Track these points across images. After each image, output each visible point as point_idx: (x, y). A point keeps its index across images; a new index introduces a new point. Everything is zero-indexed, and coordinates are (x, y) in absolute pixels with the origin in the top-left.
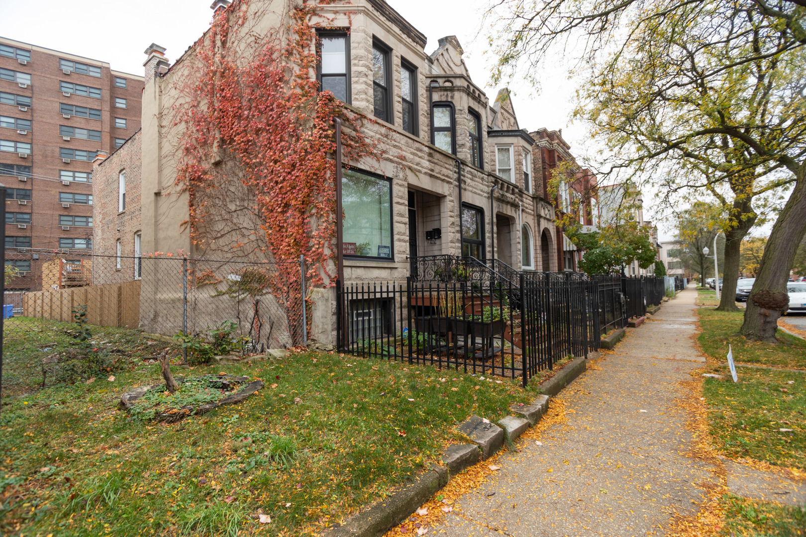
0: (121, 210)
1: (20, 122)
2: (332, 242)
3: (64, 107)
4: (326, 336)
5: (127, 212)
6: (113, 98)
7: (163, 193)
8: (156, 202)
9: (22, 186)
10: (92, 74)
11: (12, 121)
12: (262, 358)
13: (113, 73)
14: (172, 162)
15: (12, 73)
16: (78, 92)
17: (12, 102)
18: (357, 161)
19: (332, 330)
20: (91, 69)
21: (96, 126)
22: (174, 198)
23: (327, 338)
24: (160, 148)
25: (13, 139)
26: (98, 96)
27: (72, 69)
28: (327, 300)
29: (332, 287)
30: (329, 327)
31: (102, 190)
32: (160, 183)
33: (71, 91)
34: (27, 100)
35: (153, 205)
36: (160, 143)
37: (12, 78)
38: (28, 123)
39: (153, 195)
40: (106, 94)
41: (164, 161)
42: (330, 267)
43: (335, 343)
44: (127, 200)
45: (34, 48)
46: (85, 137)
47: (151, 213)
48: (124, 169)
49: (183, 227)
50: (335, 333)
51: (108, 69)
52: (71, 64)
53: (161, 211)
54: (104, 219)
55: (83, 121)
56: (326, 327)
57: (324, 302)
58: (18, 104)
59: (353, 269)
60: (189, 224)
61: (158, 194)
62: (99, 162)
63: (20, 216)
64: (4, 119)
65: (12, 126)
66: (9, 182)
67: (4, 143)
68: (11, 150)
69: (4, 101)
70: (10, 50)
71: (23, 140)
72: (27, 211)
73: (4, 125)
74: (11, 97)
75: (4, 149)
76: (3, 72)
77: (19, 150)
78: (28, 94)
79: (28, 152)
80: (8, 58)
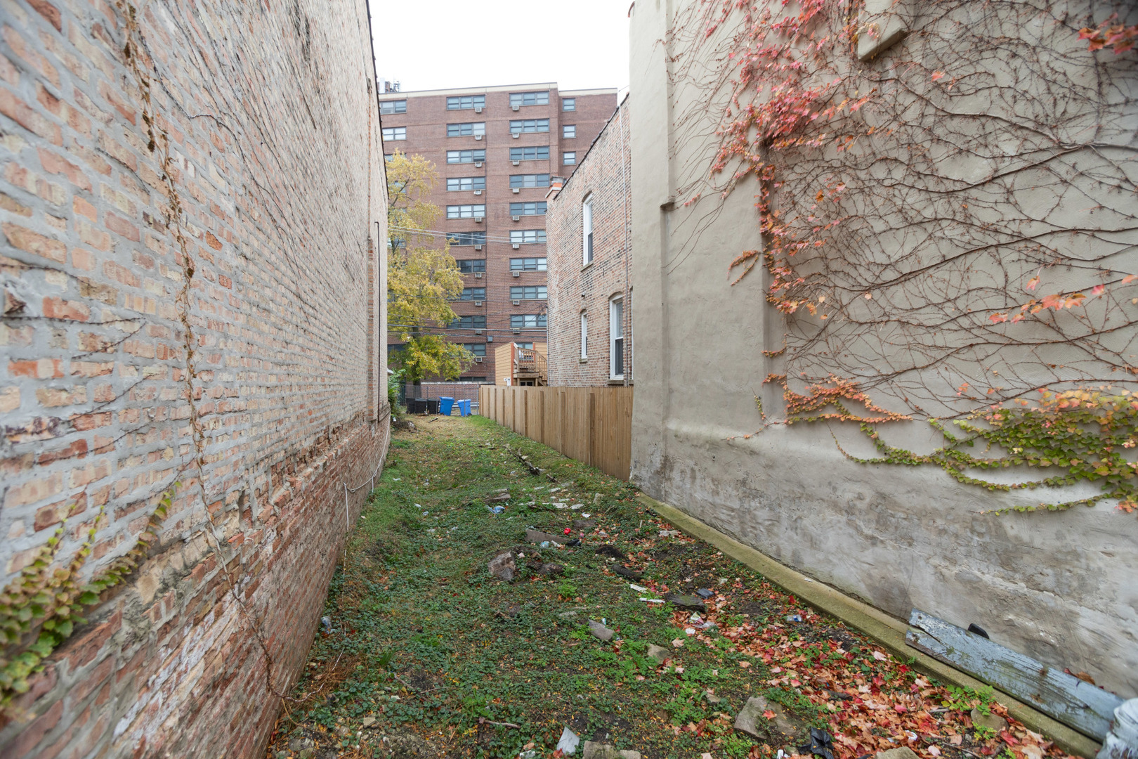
0: (586, 262)
1: (477, 181)
3: (514, 151)
5: (597, 264)
6: (561, 126)
7: (680, 201)
8: (664, 224)
9: (478, 256)
10: (540, 102)
11: (469, 181)
13: (561, 94)
14: (705, 123)
15: (468, 126)
16: (527, 130)
17: (470, 160)
20: (539, 96)
21: (543, 168)
22: (710, 204)
24: (672, 107)
25: (471, 202)
26: (546, 129)
27: (520, 103)
31: (559, 236)
32: (672, 181)
33: (519, 130)
34: (481, 154)
35: (658, 231)
36: (671, 97)
37: (469, 132)
38: (482, 180)
39: (658, 210)
40: (554, 123)
41: (680, 132)
44: (595, 242)
45: (489, 90)
46: (533, 185)
47: (655, 250)
48: (590, 192)
49: (741, 270)
51: (556, 90)
52: (519, 97)
53: (675, 242)
54: (562, 280)
55: (531, 165)
58: (475, 160)
60: (761, 258)
61: (667, 208)
62: (554, 194)
63: (477, 291)
64: (463, 181)
65: (470, 188)
66: (467, 253)
67: (463, 209)
68: (469, 215)
69: (463, 160)
70: (469, 100)
71: (478, 201)
72: (483, 285)
73: (463, 188)
74: (469, 154)
75: (463, 215)
76: (464, 127)
77: (476, 214)
78: (483, 146)
79: (482, 214)
80: (467, 110)
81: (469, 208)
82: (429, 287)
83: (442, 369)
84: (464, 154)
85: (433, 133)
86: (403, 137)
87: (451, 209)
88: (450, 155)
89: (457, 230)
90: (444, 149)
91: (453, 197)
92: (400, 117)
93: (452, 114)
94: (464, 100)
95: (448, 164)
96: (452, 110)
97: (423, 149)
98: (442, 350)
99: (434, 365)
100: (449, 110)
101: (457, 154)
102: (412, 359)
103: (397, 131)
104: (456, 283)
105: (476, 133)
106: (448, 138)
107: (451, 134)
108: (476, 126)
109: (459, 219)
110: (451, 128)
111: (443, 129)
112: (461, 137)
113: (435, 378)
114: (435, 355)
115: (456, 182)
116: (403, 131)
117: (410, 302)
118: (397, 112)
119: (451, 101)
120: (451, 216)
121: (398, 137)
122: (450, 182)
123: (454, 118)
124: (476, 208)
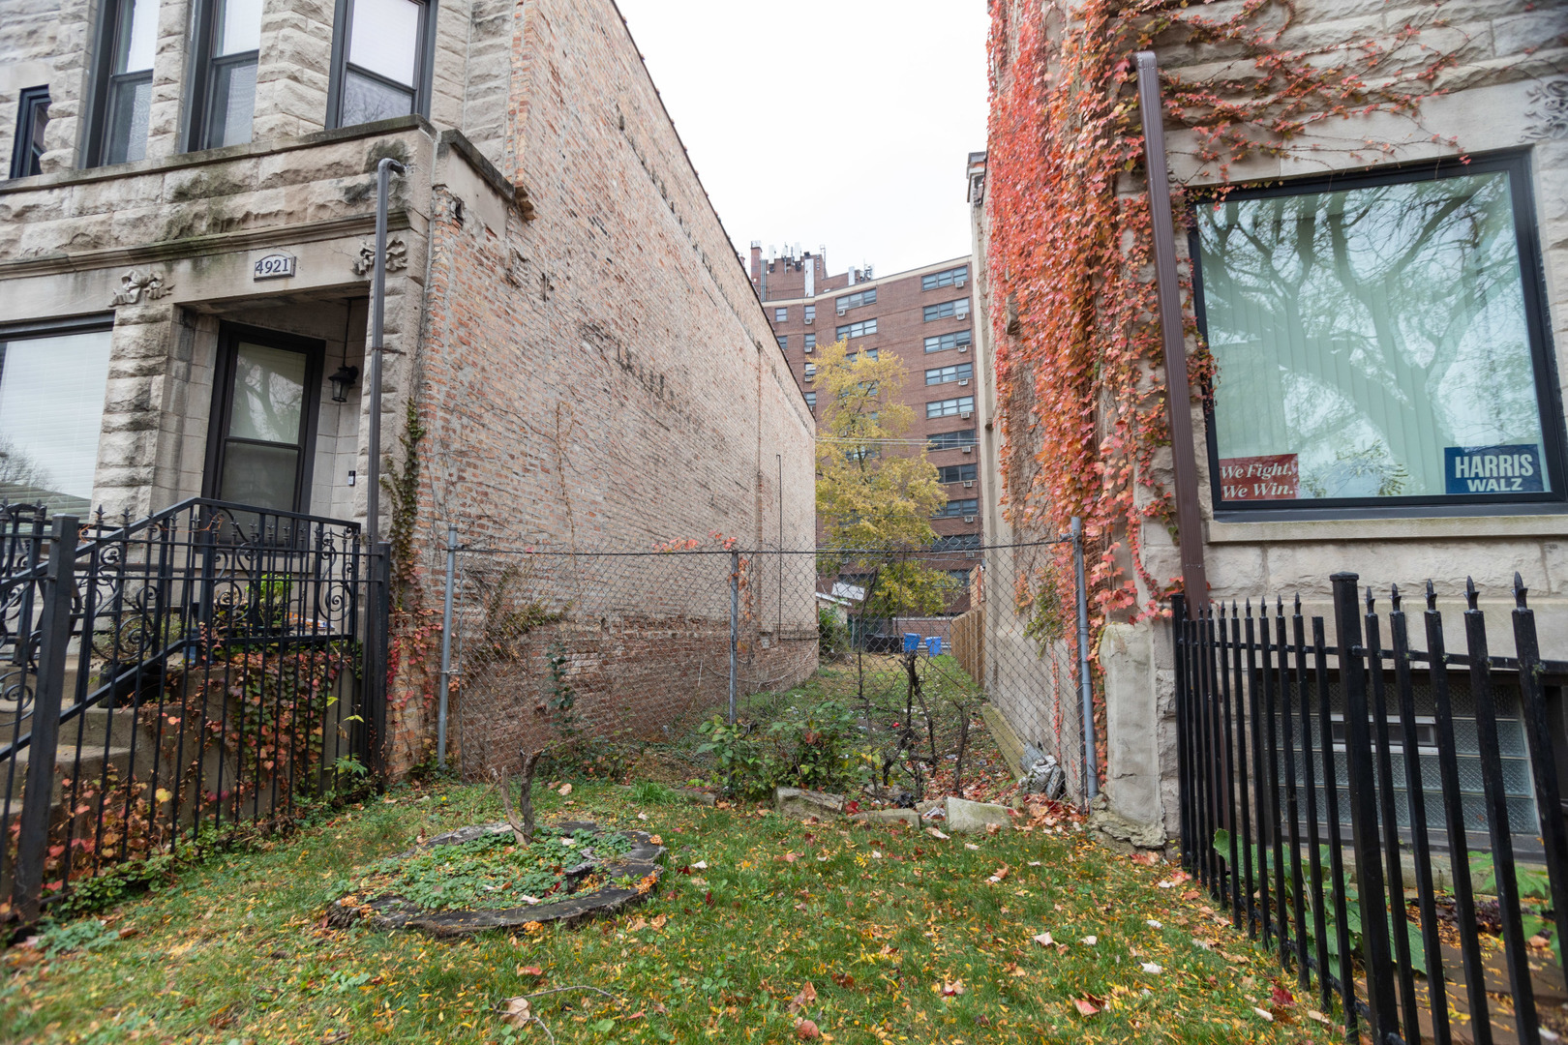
1: (961, 369)
2: (1155, 464)
4: (1139, 793)
7: (994, 422)
8: (989, 443)
9: (966, 461)
11: (952, 370)
12: (904, 821)
15: (949, 306)
17: (952, 345)
18: (1273, 154)
19: (1164, 776)
23: (1147, 800)
25: (956, 395)
28: (1142, 665)
29: (1156, 620)
30: (1155, 767)
34: (967, 335)
35: (985, 451)
37: (950, 312)
38: (968, 367)
39: (985, 431)
42: (1153, 550)
43: (1174, 825)
50: (1173, 786)
53: (995, 460)
56: (1139, 758)
57: (1131, 672)
58: (958, 345)
59: (1274, 553)
61: (990, 429)
63: (966, 505)
64: (945, 371)
65: (954, 377)
66: (952, 458)
67: (946, 404)
68: (954, 411)
69: (944, 346)
70: (948, 275)
71: (964, 394)
72: (975, 496)
73: (946, 379)
74: (951, 338)
75: (946, 412)
76: (943, 307)
77: (962, 409)
78: (967, 327)
79: (970, 408)
80: (946, 286)
81: (954, 403)
82: (900, 503)
83: (921, 601)
84: (944, 339)
85: (907, 320)
86: (874, 330)
87: (931, 407)
88: (929, 342)
89: (939, 431)
90: (920, 337)
91: (932, 391)
92: (871, 308)
93: (928, 295)
94: (941, 277)
95: (926, 353)
96: (929, 290)
97: (896, 340)
98: (919, 580)
99: (909, 597)
100: (925, 291)
101: (936, 341)
102: (883, 589)
103: (867, 324)
104: (935, 496)
105: (958, 312)
106: (925, 322)
107: (928, 318)
108: (958, 304)
109: (943, 417)
110: (928, 311)
111: (919, 314)
112: (941, 319)
113: (912, 613)
114: (911, 585)
115: (936, 373)
116: (874, 323)
117: (877, 523)
118: (867, 304)
119: (926, 280)
120: (933, 415)
121: (868, 332)
122: (930, 374)
123: (931, 299)
124: (962, 402)
